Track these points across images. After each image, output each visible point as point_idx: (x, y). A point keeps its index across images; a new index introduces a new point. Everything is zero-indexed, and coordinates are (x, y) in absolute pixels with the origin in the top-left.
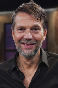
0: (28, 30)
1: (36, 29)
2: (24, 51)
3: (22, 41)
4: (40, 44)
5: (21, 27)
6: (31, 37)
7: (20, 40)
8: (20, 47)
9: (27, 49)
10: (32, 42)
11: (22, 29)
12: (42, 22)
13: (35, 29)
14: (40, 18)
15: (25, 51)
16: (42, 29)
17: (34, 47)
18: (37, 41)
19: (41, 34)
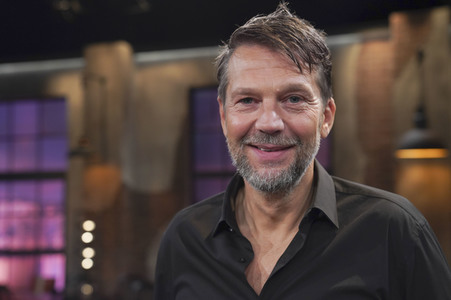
0: (268, 101)
1: (296, 99)
2: (259, 171)
3: (251, 139)
4: (310, 146)
5: (246, 94)
6: (279, 124)
7: (243, 136)
8: (243, 158)
9: (267, 163)
10: (283, 140)
11: (251, 99)
12: (318, 73)
13: (292, 97)
14: (310, 62)
15: (262, 171)
16: (317, 100)
17: (291, 156)
18: (301, 138)
19: (315, 116)
